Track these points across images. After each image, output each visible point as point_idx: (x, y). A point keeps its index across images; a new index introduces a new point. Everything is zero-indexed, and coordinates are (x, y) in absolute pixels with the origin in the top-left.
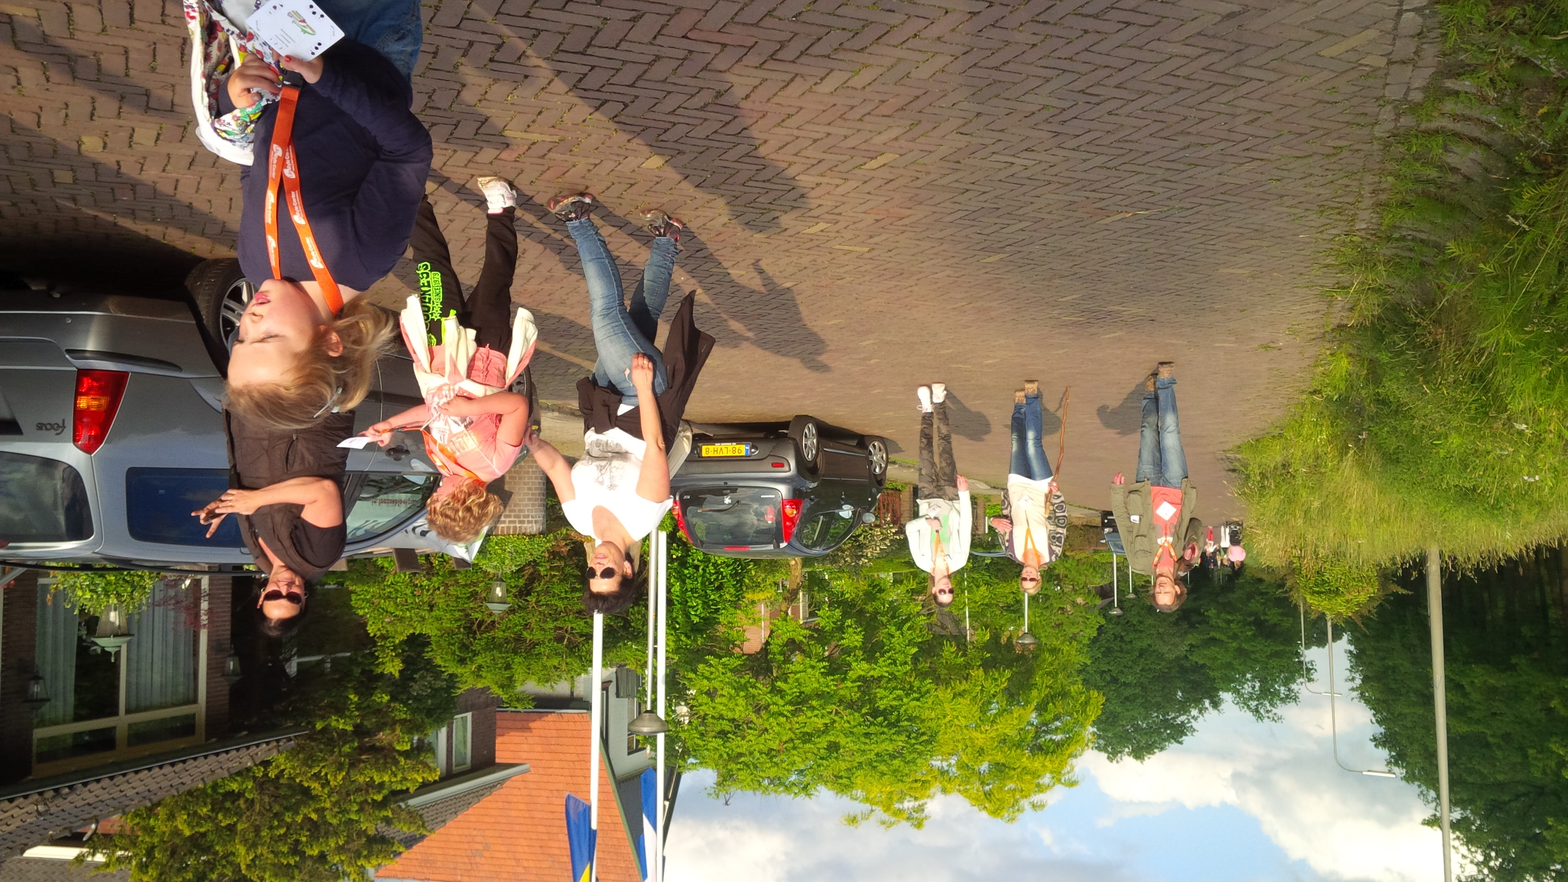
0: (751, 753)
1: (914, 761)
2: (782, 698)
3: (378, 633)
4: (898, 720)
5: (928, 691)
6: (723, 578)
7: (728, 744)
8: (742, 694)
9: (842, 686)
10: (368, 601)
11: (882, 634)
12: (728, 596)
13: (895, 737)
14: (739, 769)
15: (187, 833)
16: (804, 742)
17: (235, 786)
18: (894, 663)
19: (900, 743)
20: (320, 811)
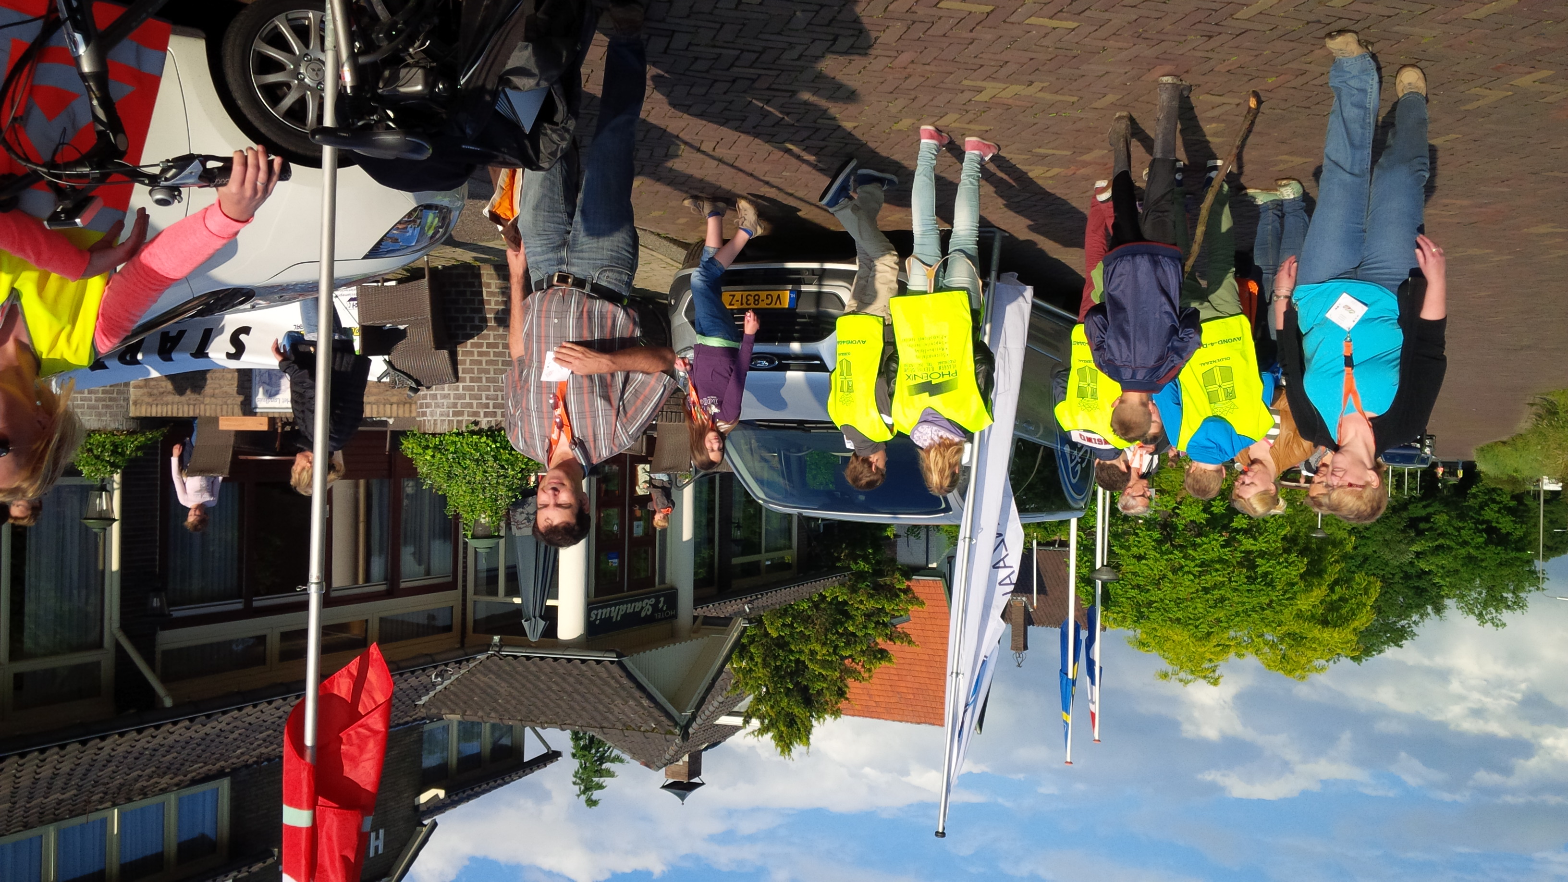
0: (1163, 601)
2: (1192, 561)
5: (1293, 562)
8: (1165, 557)
14: (1151, 612)
16: (1206, 594)
18: (1267, 541)
19: (1274, 598)
20: (854, 626)
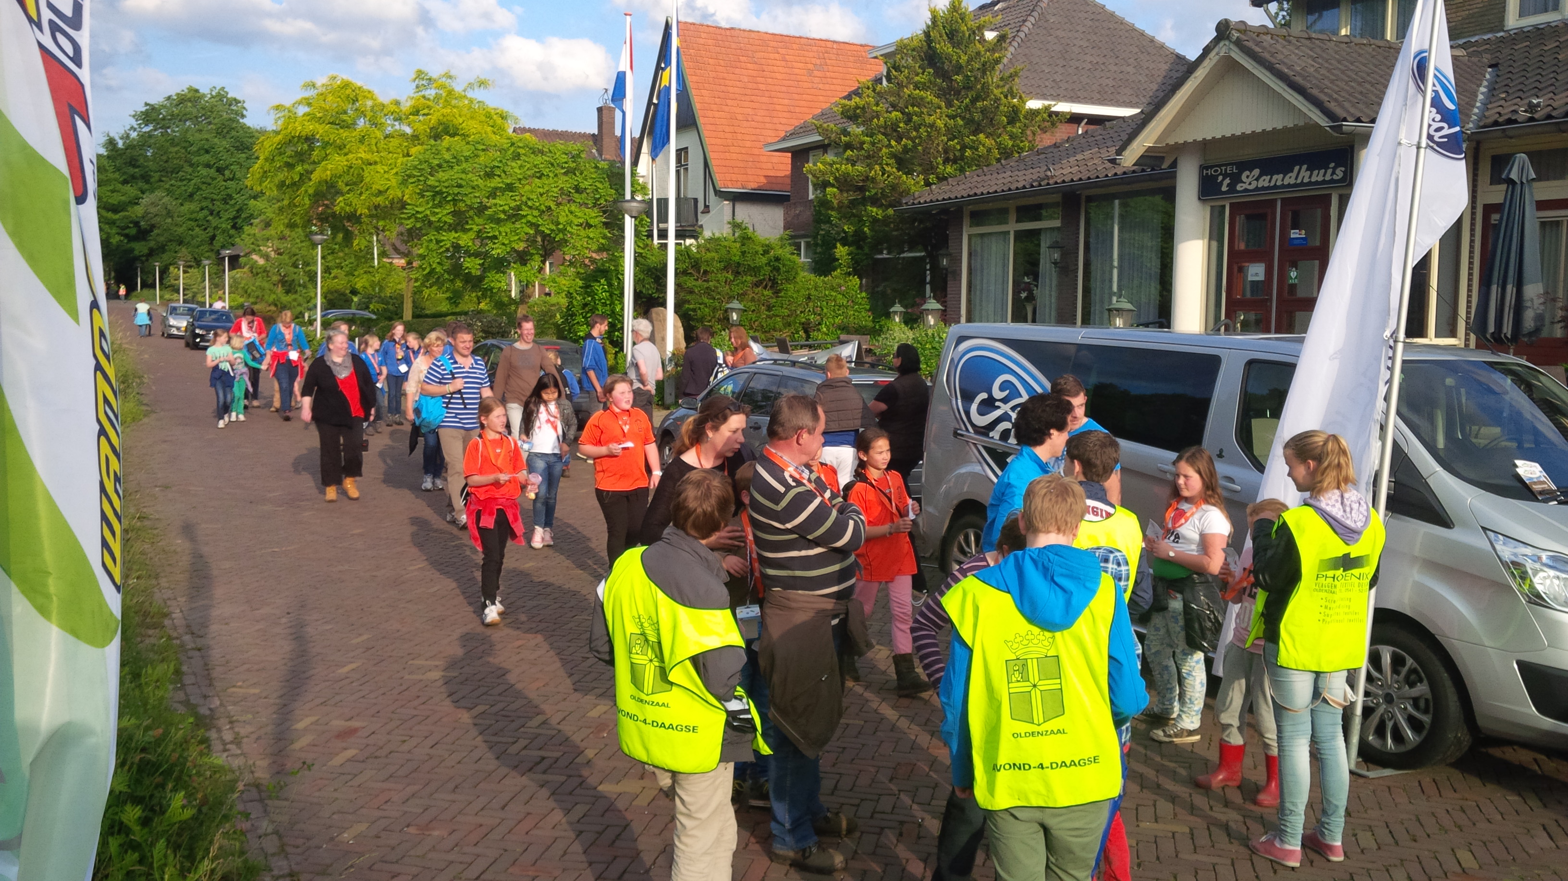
0: (556, 175)
1: (421, 163)
2: (529, 222)
3: (851, 277)
4: (433, 197)
5: (409, 218)
6: (582, 313)
7: (576, 183)
8: (561, 227)
9: (480, 227)
10: (857, 303)
11: (447, 265)
12: (578, 298)
13: (437, 184)
14: (566, 163)
15: (982, 136)
16: (510, 184)
17: (949, 169)
18: (438, 242)
19: (432, 178)
20: (889, 146)
